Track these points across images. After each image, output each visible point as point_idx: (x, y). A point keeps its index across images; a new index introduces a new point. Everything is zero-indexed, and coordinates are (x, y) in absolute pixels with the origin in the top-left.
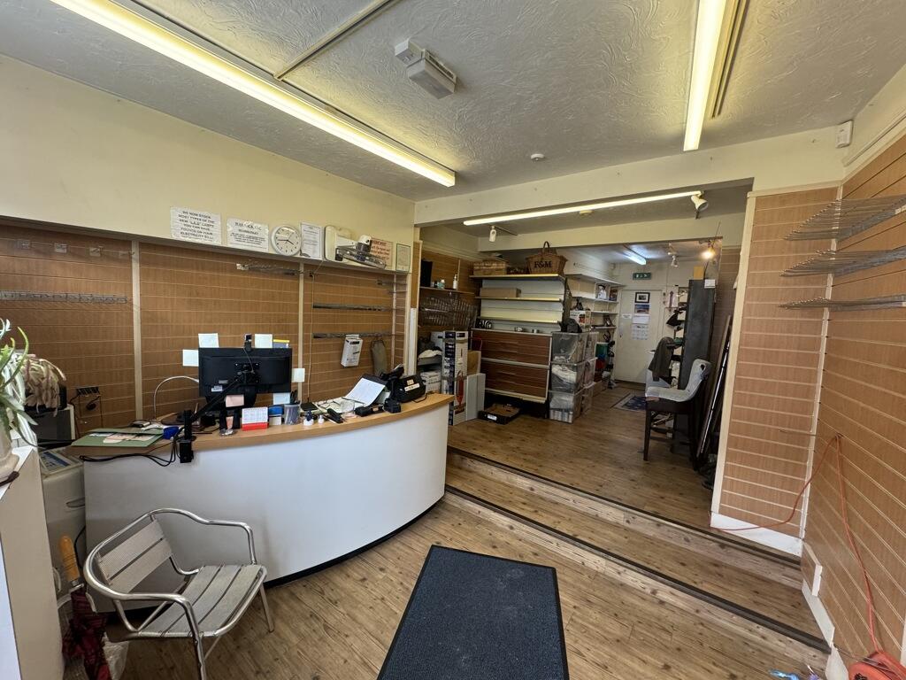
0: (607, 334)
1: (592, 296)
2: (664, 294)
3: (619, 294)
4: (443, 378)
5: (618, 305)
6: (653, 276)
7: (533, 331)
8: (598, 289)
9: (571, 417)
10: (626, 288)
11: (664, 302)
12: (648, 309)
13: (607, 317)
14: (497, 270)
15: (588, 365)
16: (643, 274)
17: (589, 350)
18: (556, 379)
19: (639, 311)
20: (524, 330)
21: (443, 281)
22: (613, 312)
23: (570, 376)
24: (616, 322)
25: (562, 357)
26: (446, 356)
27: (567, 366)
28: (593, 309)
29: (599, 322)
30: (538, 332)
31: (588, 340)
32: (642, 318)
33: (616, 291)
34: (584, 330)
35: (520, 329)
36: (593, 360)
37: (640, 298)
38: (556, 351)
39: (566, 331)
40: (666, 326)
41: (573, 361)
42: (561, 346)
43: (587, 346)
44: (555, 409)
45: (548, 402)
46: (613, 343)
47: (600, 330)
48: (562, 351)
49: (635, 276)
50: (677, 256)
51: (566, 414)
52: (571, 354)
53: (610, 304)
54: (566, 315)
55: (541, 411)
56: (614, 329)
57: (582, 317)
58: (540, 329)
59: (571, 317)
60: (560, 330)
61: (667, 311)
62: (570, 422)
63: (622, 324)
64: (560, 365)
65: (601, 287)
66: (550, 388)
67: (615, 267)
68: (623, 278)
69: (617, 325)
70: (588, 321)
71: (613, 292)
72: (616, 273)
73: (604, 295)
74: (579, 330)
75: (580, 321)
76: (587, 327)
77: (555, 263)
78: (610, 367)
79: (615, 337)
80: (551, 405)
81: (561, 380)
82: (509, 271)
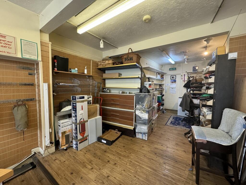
0: (161, 92)
1: (154, 77)
2: (182, 75)
3: (164, 77)
4: (73, 123)
5: (164, 81)
6: (177, 69)
7: (127, 93)
8: (156, 74)
9: (146, 137)
10: (167, 74)
11: (182, 79)
12: (176, 82)
13: (160, 85)
14: (108, 64)
15: (154, 108)
16: (173, 68)
17: (154, 101)
18: (138, 117)
19: (172, 83)
20: (123, 93)
21: (76, 69)
22: (163, 83)
23: (145, 116)
24: (164, 87)
25: (140, 106)
26: (73, 110)
27: (143, 111)
28: (155, 82)
29: (158, 87)
30: (129, 93)
31: (153, 96)
32: (174, 85)
33: (163, 75)
34: (151, 91)
35: (121, 92)
36: (156, 105)
37: (172, 78)
38: (137, 103)
39: (142, 92)
40: (183, 88)
41: (146, 108)
42: (140, 100)
43: (153, 99)
44: (138, 133)
45: (135, 129)
46: (163, 95)
47: (158, 91)
48: (140, 103)
49: (170, 69)
50: (187, 59)
51: (144, 135)
52: (145, 104)
53: (161, 80)
54: (142, 84)
55: (132, 133)
56: (163, 90)
57: (150, 85)
58: (131, 92)
59: (145, 85)
60: (139, 92)
61: (183, 82)
62: (146, 139)
63: (166, 88)
64: (140, 110)
65: (158, 74)
66: (135, 121)
67: (162, 66)
68: (166, 70)
69: (164, 88)
70: (153, 87)
71: (162, 76)
72: (163, 69)
73: (159, 77)
74: (148, 92)
75: (149, 87)
76: (153, 89)
77: (135, 58)
78: (163, 105)
79: (164, 93)
80: (137, 131)
81: (140, 118)
82: (114, 64)
